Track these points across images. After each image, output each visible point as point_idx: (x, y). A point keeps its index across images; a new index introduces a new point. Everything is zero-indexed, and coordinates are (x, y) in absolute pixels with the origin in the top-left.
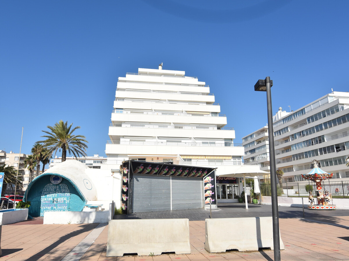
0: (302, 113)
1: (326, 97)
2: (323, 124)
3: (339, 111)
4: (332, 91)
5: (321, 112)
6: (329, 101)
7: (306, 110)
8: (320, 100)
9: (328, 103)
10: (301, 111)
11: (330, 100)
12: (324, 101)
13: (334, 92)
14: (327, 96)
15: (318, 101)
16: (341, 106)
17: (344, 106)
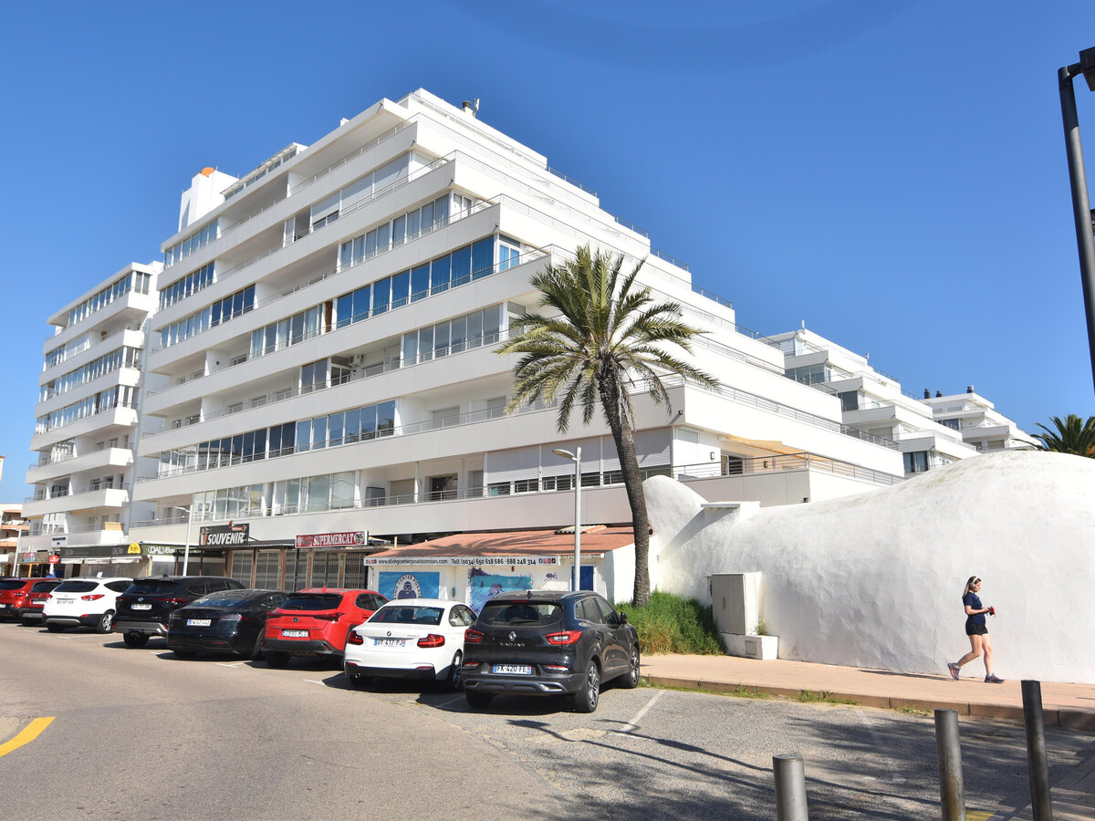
1: (789, 340)
4: (803, 327)
6: (796, 350)
9: (794, 354)
11: (801, 349)
13: (807, 331)
14: (794, 337)
17: (833, 372)
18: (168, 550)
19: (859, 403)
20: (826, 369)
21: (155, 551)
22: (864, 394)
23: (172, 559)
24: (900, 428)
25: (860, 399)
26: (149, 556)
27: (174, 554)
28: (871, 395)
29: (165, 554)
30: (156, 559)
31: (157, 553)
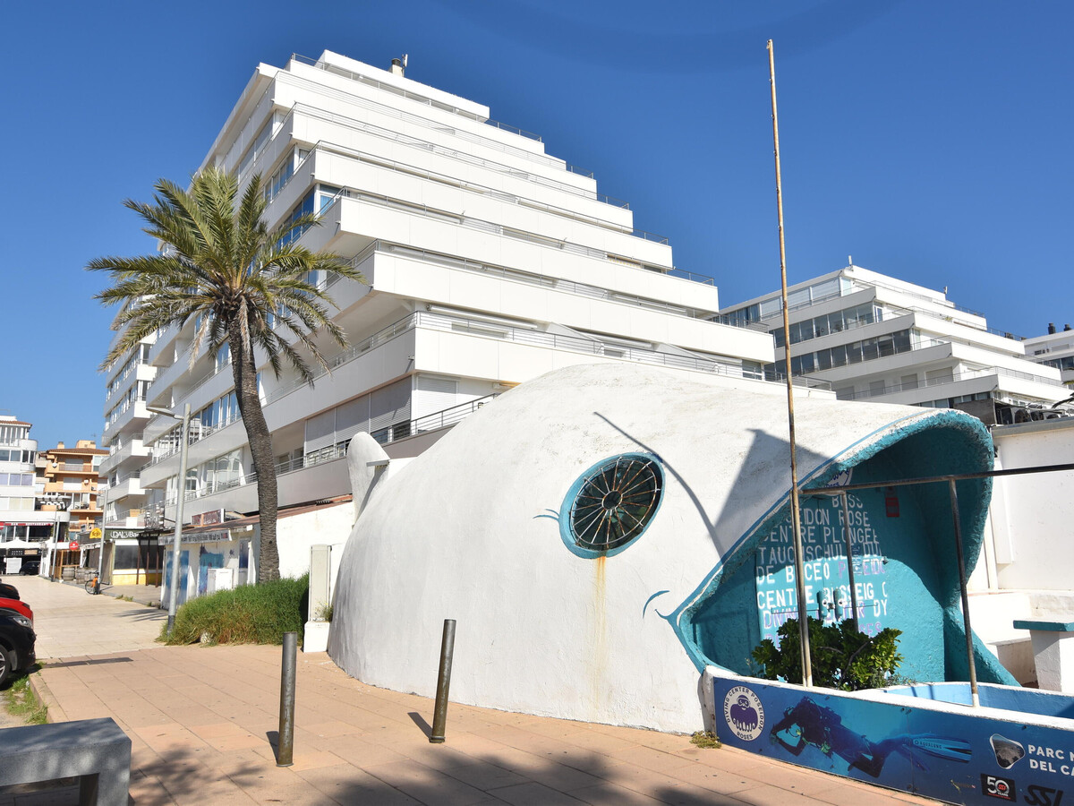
0: (748, 318)
1: (834, 279)
2: (815, 355)
3: (872, 321)
4: (851, 263)
5: (811, 320)
6: (842, 289)
7: (762, 311)
8: (813, 286)
9: (840, 295)
10: (744, 312)
11: (847, 288)
12: (828, 289)
13: (855, 267)
14: (839, 276)
15: (808, 288)
16: (877, 307)
17: (885, 310)
18: (131, 534)
19: (912, 342)
20: (875, 308)
21: (118, 535)
22: (918, 332)
23: (135, 543)
24: (962, 367)
25: (913, 338)
26: (111, 540)
27: (137, 538)
28: (928, 333)
29: (129, 538)
30: (119, 543)
31: (120, 538)
